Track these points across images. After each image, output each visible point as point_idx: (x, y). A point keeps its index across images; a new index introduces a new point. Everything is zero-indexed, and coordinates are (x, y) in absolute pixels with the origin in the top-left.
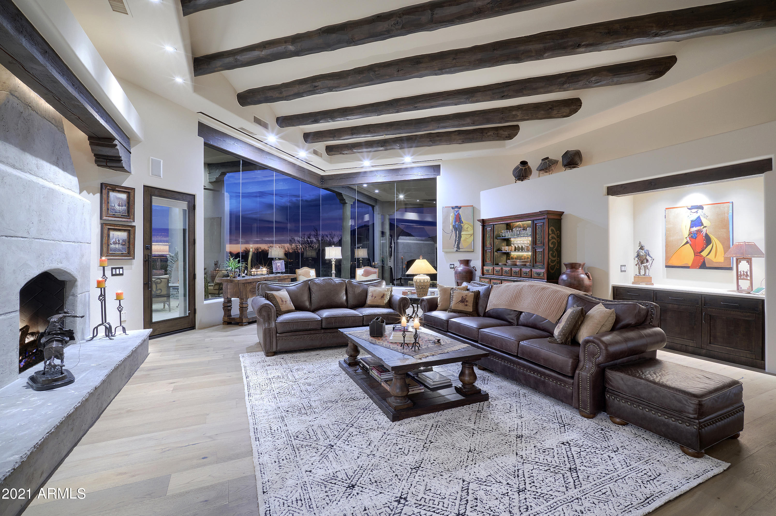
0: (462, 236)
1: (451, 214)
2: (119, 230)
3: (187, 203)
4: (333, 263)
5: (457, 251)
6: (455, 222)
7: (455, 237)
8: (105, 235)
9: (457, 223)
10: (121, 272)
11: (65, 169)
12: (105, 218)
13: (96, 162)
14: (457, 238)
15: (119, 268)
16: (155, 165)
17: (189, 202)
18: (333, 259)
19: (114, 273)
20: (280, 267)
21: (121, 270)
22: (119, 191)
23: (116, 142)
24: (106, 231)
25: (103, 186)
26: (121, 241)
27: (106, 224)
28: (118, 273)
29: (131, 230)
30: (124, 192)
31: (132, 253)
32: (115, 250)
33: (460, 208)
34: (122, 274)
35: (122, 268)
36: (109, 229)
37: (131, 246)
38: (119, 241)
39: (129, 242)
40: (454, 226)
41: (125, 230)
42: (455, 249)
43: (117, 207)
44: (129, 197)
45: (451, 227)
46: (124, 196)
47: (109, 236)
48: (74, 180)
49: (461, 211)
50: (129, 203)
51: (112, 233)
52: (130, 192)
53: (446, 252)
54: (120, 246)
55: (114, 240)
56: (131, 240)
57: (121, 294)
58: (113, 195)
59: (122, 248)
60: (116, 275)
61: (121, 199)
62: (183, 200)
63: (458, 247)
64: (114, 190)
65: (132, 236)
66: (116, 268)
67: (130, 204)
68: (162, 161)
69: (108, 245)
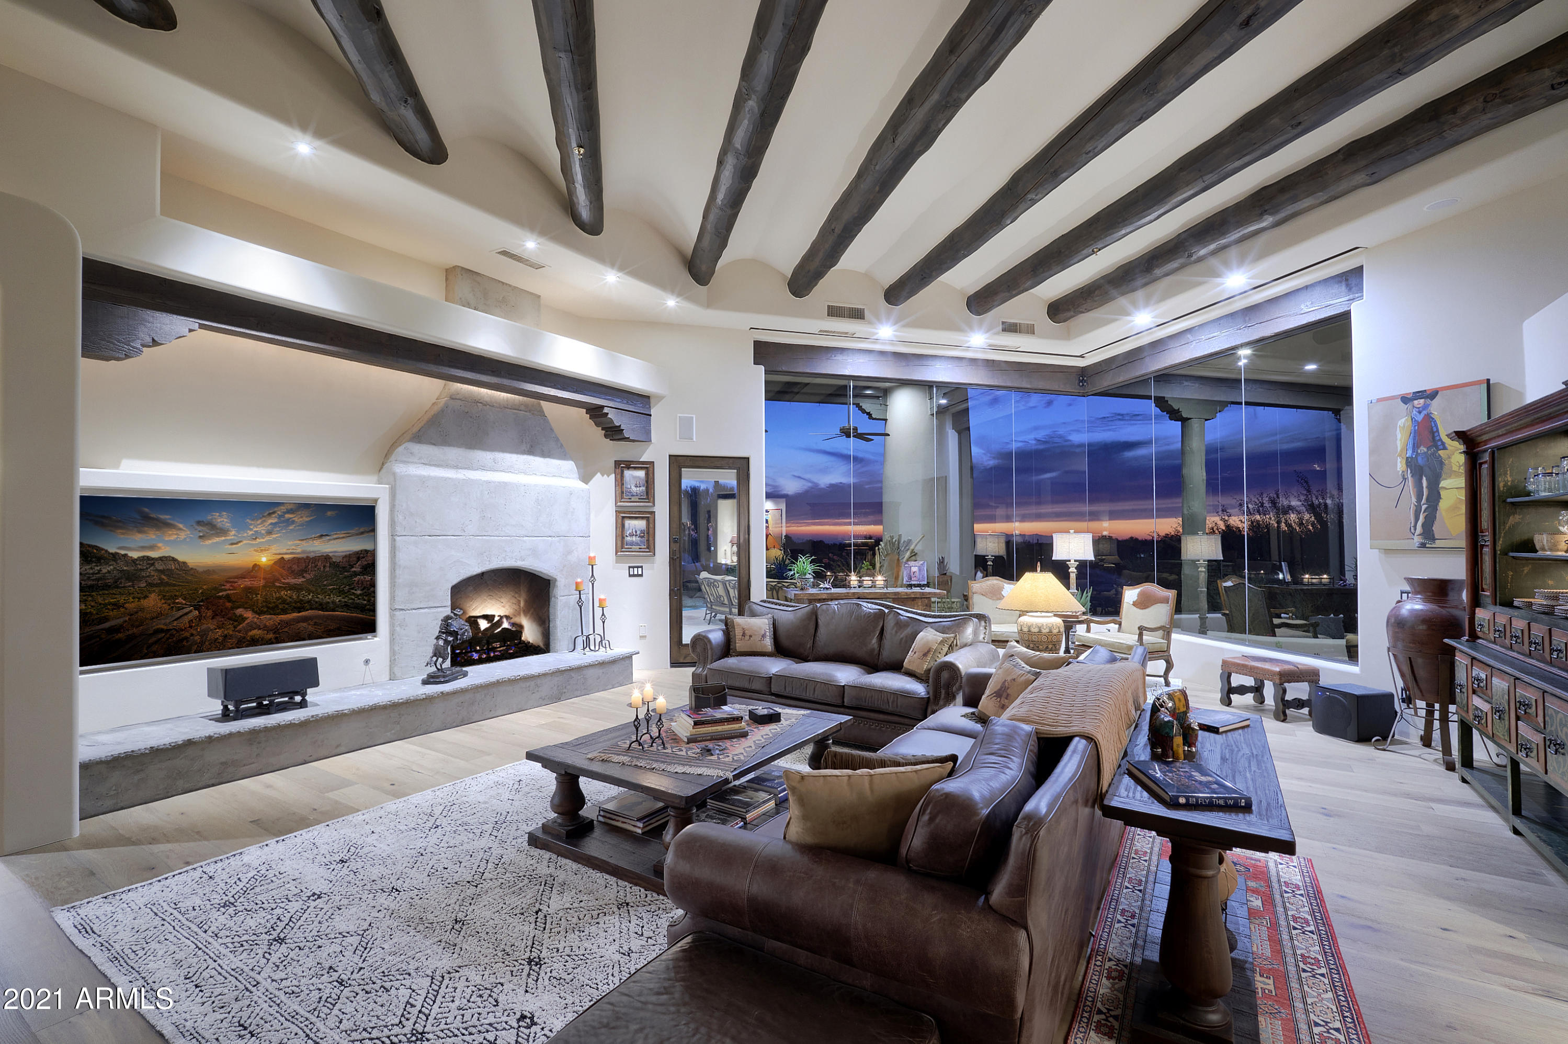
0: (1442, 493)
1: (1401, 422)
2: (636, 518)
3: (736, 471)
4: (1073, 570)
5: (1423, 545)
6: (1415, 447)
7: (1414, 500)
8: (619, 525)
9: (1423, 449)
10: (640, 573)
11: (544, 454)
12: (619, 504)
13: (606, 436)
14: (1424, 501)
15: (638, 567)
16: (686, 425)
17: (738, 470)
18: (1072, 562)
19: (632, 573)
20: (917, 574)
21: (640, 569)
22: (635, 468)
23: (606, 410)
24: (620, 521)
25: (617, 463)
26: (638, 533)
27: (620, 512)
28: (636, 573)
29: (650, 518)
30: (641, 468)
31: (652, 547)
32: (632, 544)
33: (1432, 395)
34: (641, 575)
35: (641, 567)
36: (623, 517)
37: (651, 539)
38: (636, 532)
39: (648, 533)
40: (1409, 462)
41: (642, 518)
42: (1417, 540)
43: (634, 489)
44: (647, 474)
45: (1401, 465)
46: (641, 474)
47: (623, 526)
48: (569, 465)
49: (1435, 408)
50: (647, 482)
51: (628, 523)
52: (648, 467)
53: (1388, 551)
54: (638, 539)
55: (630, 531)
56: (651, 530)
57: (604, 600)
58: (628, 473)
59: (641, 541)
60: (634, 576)
61: (639, 477)
62: (730, 468)
63: (1428, 534)
64: (628, 468)
65: (651, 526)
66: (633, 567)
67: (649, 483)
68: (694, 416)
69: (623, 538)
